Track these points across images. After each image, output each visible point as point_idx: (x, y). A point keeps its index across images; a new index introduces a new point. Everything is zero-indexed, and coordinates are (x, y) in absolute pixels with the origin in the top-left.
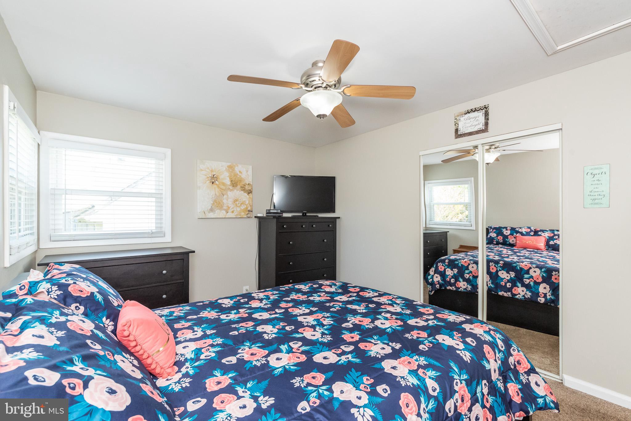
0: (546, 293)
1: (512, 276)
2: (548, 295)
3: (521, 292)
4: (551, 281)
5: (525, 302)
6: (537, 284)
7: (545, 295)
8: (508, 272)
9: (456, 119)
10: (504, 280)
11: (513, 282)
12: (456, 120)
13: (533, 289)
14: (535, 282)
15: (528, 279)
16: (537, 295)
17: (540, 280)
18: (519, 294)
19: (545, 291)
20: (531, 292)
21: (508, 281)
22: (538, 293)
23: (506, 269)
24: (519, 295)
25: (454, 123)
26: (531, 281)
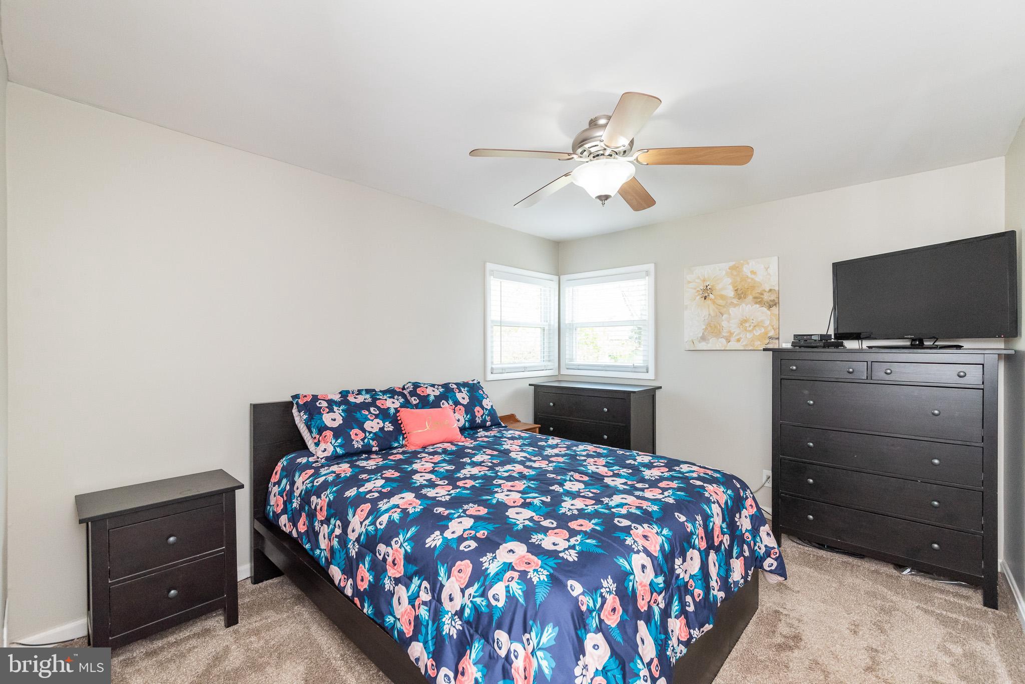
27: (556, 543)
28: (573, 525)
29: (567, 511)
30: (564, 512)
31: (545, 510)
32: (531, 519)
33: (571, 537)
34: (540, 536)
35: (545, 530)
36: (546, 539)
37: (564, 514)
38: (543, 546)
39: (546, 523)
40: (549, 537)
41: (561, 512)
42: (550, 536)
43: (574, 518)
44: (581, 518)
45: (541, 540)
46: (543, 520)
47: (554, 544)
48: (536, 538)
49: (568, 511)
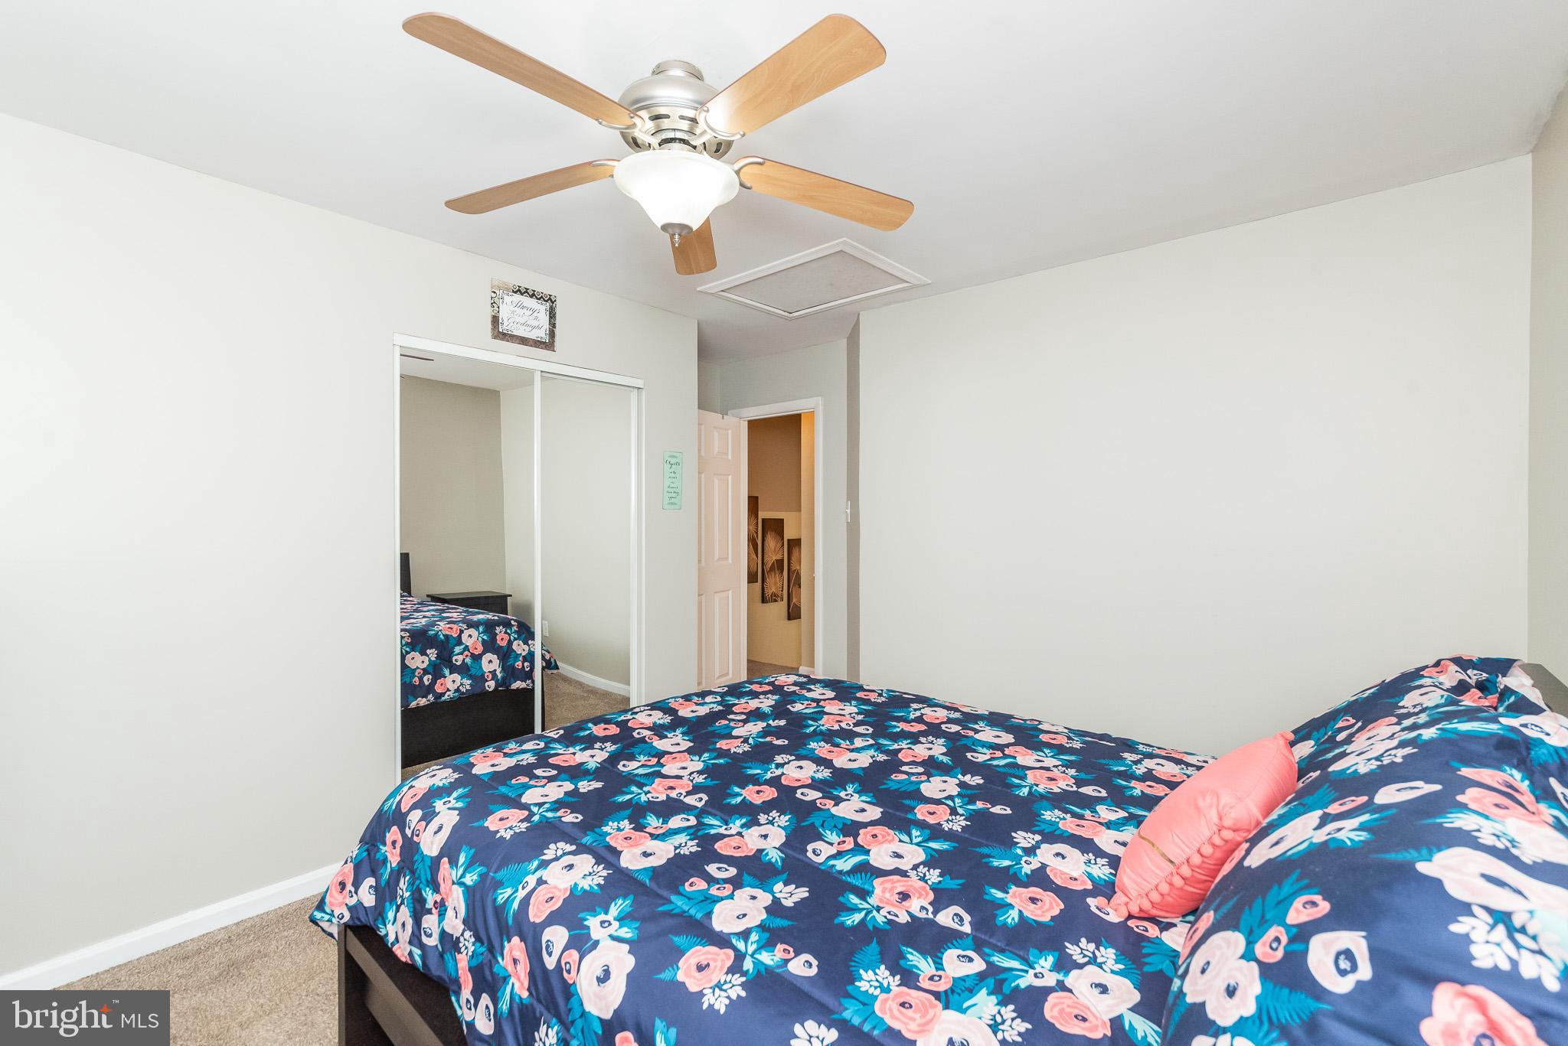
0: (495, 670)
1: (433, 659)
2: (498, 673)
3: (452, 684)
4: (497, 646)
5: (463, 701)
6: (477, 658)
7: (494, 673)
8: (423, 653)
9: (494, 292)
10: (416, 674)
11: (436, 671)
12: (494, 295)
13: (473, 671)
14: (473, 656)
15: (462, 654)
16: (480, 679)
17: (480, 649)
18: (448, 690)
19: (491, 667)
20: (471, 677)
21: (425, 671)
22: (483, 675)
23: (419, 647)
24: (448, 693)
25: (490, 301)
26: (467, 656)
27: (799, 769)
28: (770, 793)
29: (777, 818)
30: (782, 816)
31: (816, 819)
32: (838, 801)
33: (780, 777)
34: (819, 776)
35: (815, 785)
36: (811, 773)
37: (782, 813)
38: (815, 765)
39: (813, 795)
40: (807, 776)
41: (787, 818)
42: (807, 778)
43: (767, 807)
44: (756, 806)
45: (818, 771)
46: (817, 801)
47: (801, 767)
48: (825, 774)
49: (774, 819)
